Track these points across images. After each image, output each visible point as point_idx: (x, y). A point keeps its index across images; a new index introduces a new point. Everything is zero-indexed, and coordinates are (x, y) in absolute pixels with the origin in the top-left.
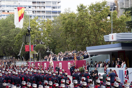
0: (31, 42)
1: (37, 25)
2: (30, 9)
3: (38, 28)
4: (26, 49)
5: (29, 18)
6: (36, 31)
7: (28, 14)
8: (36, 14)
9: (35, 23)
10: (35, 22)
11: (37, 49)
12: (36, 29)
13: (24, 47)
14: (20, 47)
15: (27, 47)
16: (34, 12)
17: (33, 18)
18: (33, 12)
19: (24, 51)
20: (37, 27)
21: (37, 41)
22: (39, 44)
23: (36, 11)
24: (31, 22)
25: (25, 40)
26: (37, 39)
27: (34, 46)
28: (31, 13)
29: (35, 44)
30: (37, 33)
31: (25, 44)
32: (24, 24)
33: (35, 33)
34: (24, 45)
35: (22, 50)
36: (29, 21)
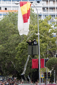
0: (41, 55)
1: (50, 28)
2: (39, 5)
3: (51, 33)
5: (37, 18)
6: (48, 38)
7: (35, 12)
8: (49, 12)
9: (47, 26)
10: (46, 24)
11: (50, 66)
12: (48, 34)
13: (30, 62)
14: (24, 61)
16: (45, 9)
17: (43, 18)
18: (44, 8)
19: (31, 68)
20: (50, 31)
22: (53, 57)
23: (47, 8)
24: (41, 24)
25: (32, 52)
26: (49, 50)
27: (46, 61)
28: (40, 11)
29: (46, 57)
30: (49, 40)
31: (32, 57)
32: (31, 28)
34: (30, 58)
35: (28, 66)
36: (37, 23)
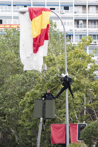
1: (89, 62)
2: (67, 14)
3: (91, 71)
5: (63, 41)
6: (85, 81)
7: (59, 28)
8: (87, 29)
9: (84, 57)
10: (82, 52)
11: (90, 138)
12: (85, 73)
14: (36, 129)
16: (81, 22)
17: (75, 41)
18: (77, 21)
20: (89, 68)
21: (89, 110)
22: (95, 119)
27: (81, 128)
28: (70, 27)
30: (88, 87)
33: (83, 87)
35: (44, 139)
36: (63, 51)
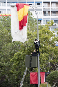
0: (41, 67)
1: (52, 36)
2: (39, 7)
3: (53, 41)
4: (32, 79)
6: (49, 47)
7: (34, 16)
9: (48, 33)
10: (47, 30)
11: (52, 80)
12: (49, 43)
13: (28, 76)
15: (33, 76)
16: (47, 12)
17: (43, 24)
18: (44, 12)
19: (29, 83)
20: (51, 39)
21: (52, 64)
22: (55, 70)
23: (49, 12)
24: (41, 30)
25: (31, 64)
26: (51, 62)
27: (47, 75)
28: (41, 15)
29: (47, 70)
30: (51, 50)
31: (30, 70)
33: (48, 50)
34: (28, 72)
35: (25, 81)
